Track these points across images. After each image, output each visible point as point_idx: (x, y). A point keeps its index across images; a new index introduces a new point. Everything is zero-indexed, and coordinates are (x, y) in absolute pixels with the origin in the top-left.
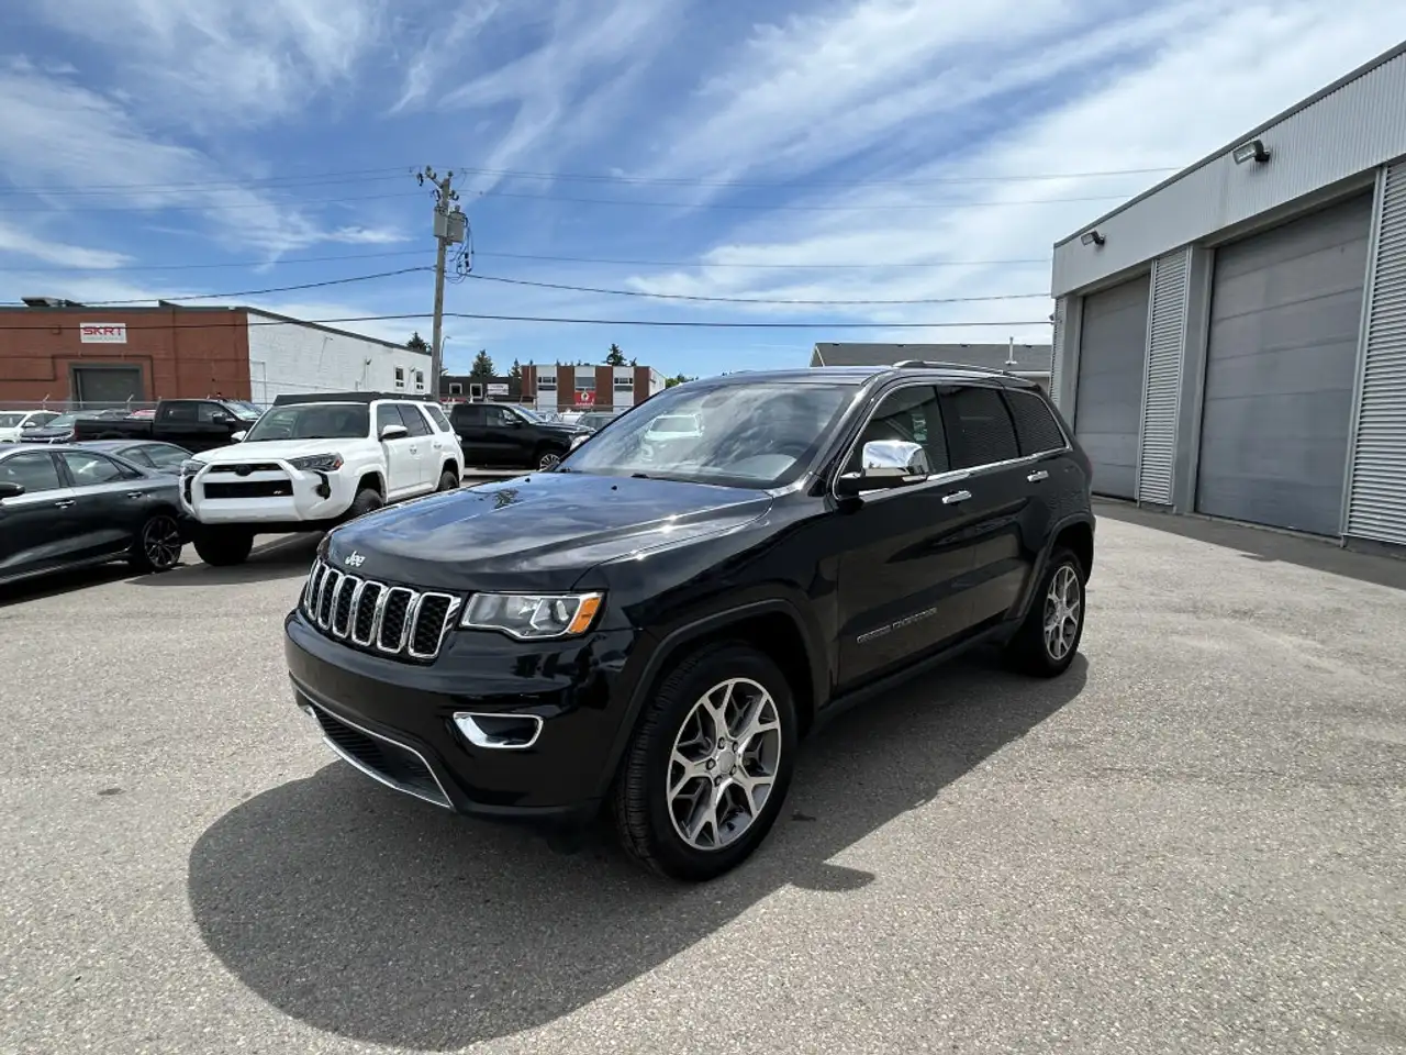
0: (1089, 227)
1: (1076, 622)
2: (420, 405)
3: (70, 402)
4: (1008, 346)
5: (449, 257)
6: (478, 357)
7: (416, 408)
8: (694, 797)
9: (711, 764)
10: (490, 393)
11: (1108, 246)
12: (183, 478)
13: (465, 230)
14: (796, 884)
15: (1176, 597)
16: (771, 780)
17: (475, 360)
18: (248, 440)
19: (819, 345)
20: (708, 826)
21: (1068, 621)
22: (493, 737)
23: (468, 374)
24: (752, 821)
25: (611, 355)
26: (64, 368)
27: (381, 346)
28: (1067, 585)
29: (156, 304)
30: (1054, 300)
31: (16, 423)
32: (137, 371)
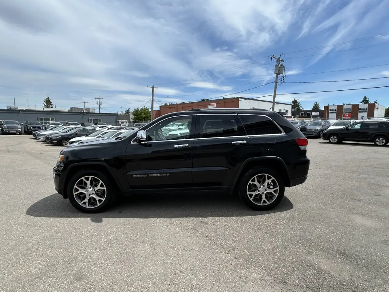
6: (315, 104)
10: (313, 115)
13: (284, 70)
25: (364, 100)
29: (222, 98)
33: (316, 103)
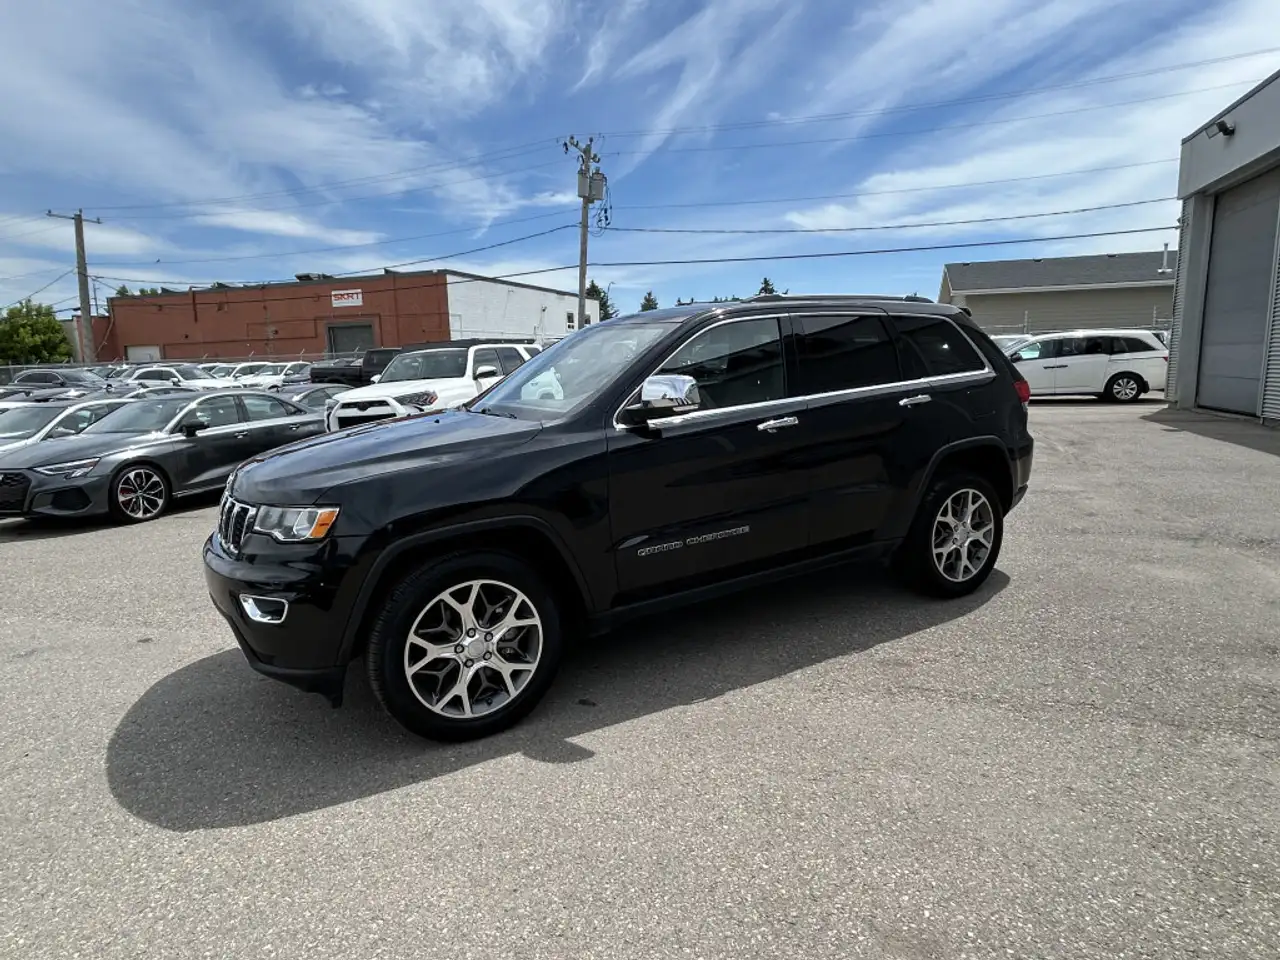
0: (1222, 115)
1: (989, 546)
2: (520, 348)
3: (326, 354)
4: (1162, 253)
5: (591, 213)
6: (645, 298)
7: (515, 350)
9: (459, 649)
11: (1237, 137)
12: (326, 413)
13: (604, 188)
15: (1191, 524)
16: (533, 667)
17: (643, 301)
18: (380, 382)
19: (946, 266)
20: (457, 699)
21: (976, 544)
24: (510, 699)
25: (763, 289)
26: (322, 329)
27: (556, 295)
28: (971, 508)
29: (383, 272)
30: (1181, 202)
31: (282, 371)
32: (370, 326)
33: (650, 294)
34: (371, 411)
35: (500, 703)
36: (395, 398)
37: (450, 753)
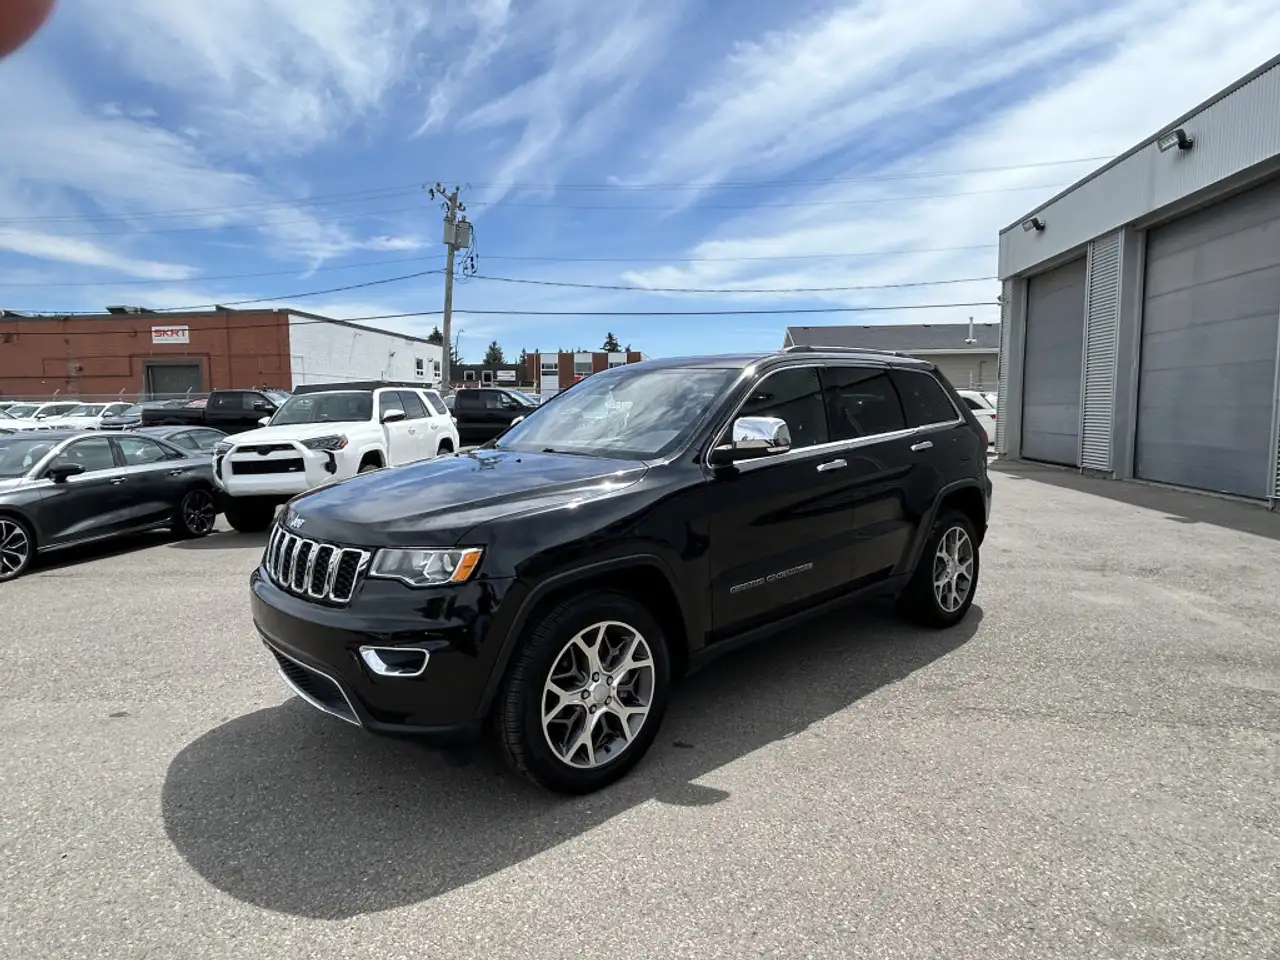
0: (1032, 214)
1: (970, 578)
2: (420, 391)
3: (143, 394)
4: (967, 326)
5: (457, 260)
6: (490, 347)
7: (415, 393)
8: (570, 722)
9: (586, 695)
10: (499, 378)
11: (1048, 231)
12: (216, 457)
13: (471, 237)
14: (660, 799)
15: (1088, 557)
16: (646, 710)
17: (487, 350)
18: (271, 425)
19: (789, 328)
20: (583, 747)
21: (961, 577)
22: (391, 666)
23: (481, 362)
24: (627, 745)
25: (608, 342)
26: (139, 365)
27: (404, 340)
28: (958, 544)
29: (214, 309)
30: (1001, 283)
31: (97, 413)
32: (197, 366)
33: (494, 344)
34: (273, 456)
35: (618, 748)
36: (302, 442)
37: (582, 805)
